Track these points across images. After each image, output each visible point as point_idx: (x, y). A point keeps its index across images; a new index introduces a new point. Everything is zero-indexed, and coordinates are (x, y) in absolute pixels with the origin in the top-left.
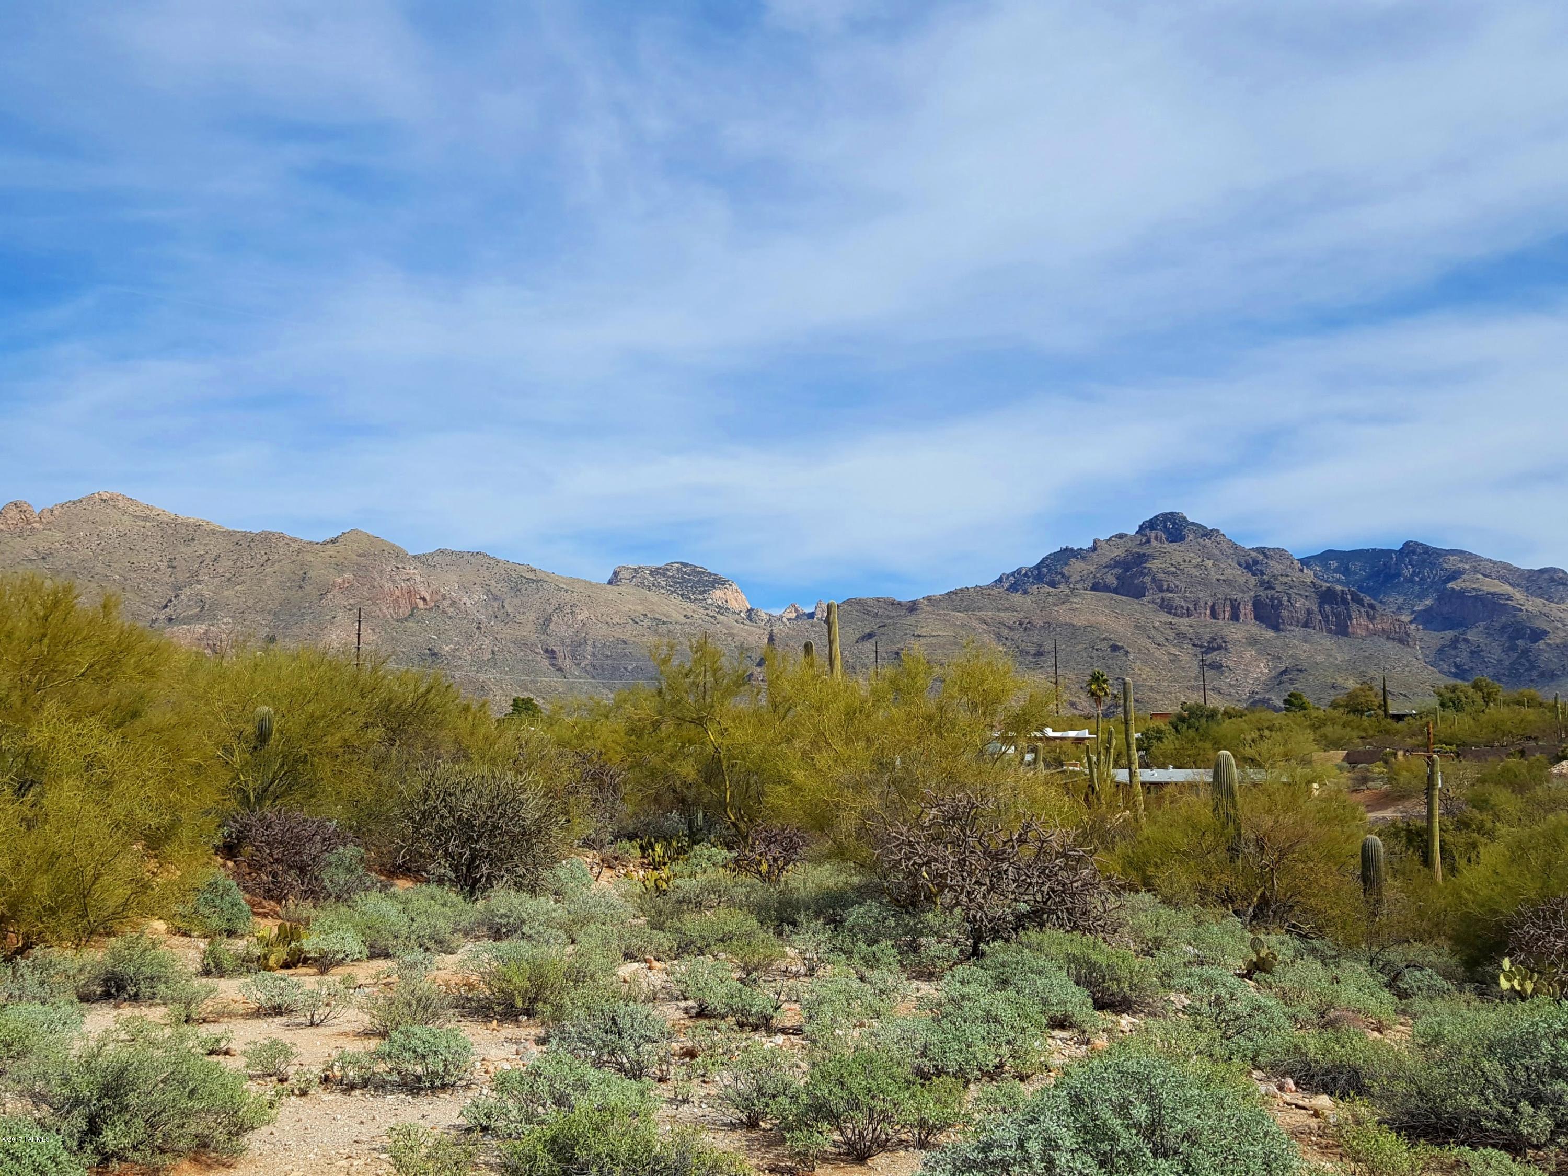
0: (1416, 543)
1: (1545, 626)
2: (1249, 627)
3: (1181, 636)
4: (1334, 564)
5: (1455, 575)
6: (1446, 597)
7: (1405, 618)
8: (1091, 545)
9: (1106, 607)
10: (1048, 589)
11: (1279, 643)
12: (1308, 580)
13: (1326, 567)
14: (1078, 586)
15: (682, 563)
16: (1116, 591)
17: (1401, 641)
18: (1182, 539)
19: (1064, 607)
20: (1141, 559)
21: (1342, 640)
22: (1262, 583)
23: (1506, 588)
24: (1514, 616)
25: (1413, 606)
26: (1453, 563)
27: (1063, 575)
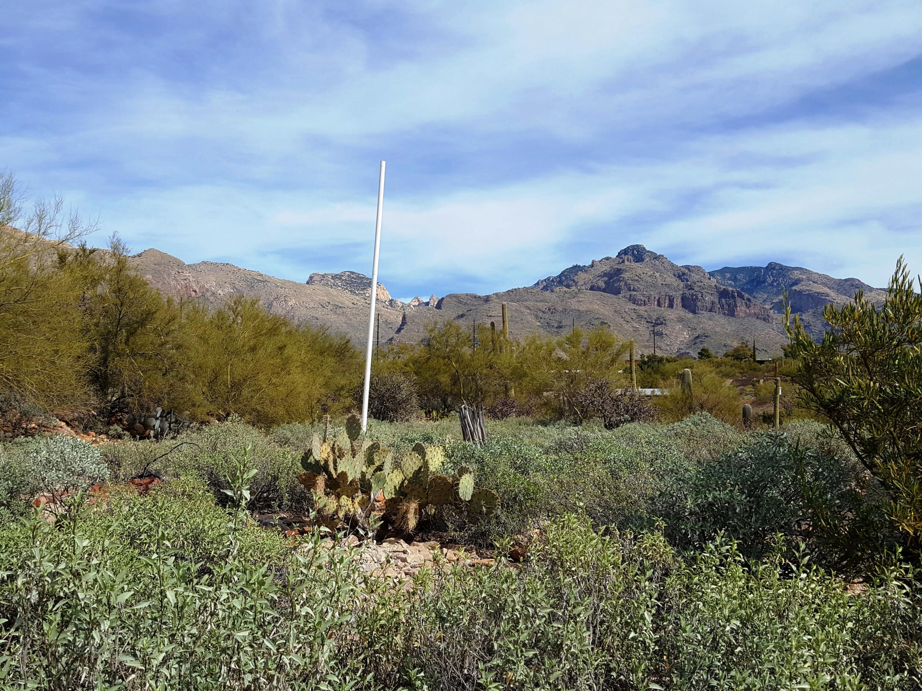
0: (775, 263)
2: (679, 311)
3: (640, 316)
4: (728, 275)
5: (797, 282)
6: (792, 294)
7: (767, 307)
8: (590, 263)
9: (598, 300)
10: (565, 289)
11: (695, 321)
12: (713, 285)
13: (724, 277)
14: (582, 288)
15: (350, 272)
16: (604, 291)
17: (764, 320)
18: (643, 260)
19: (574, 300)
20: (619, 272)
21: (731, 319)
22: (687, 286)
23: (826, 290)
25: (772, 300)
26: (796, 275)
27: (574, 281)
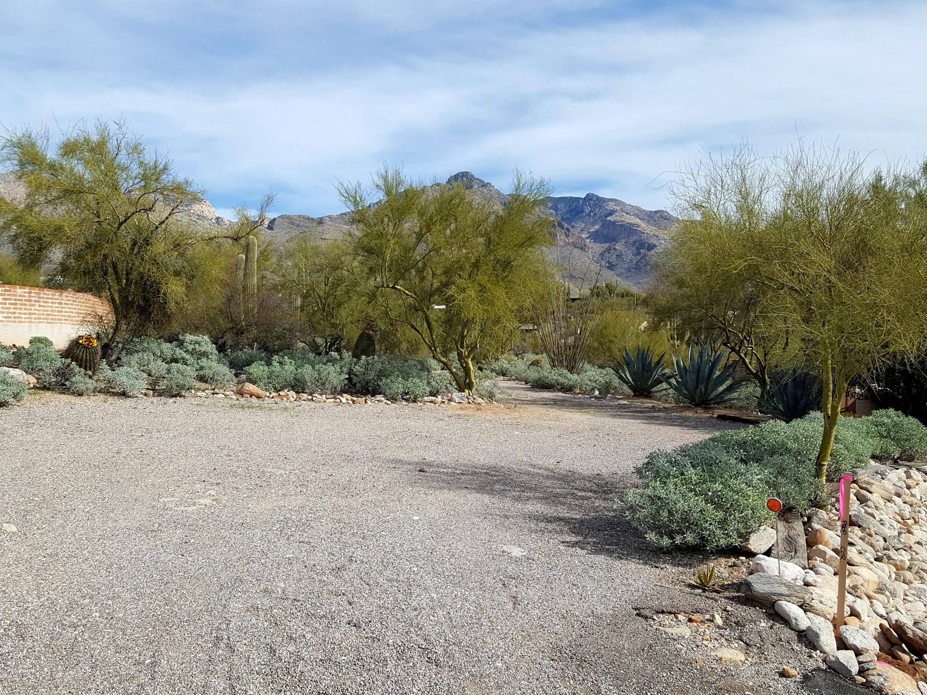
0: (593, 194)
1: (655, 242)
5: (611, 213)
6: (607, 225)
7: (583, 236)
17: (581, 249)
18: (471, 187)
23: (638, 221)
24: (640, 236)
25: (589, 229)
26: (611, 206)
